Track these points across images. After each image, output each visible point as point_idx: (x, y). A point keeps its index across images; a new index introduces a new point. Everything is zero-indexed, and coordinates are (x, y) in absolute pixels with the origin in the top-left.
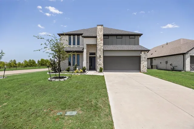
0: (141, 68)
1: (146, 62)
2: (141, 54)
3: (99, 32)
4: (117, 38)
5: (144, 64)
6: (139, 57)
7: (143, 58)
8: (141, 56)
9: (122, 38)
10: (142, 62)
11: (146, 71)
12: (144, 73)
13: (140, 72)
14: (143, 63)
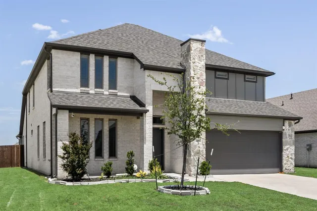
0: (284, 162)
1: (293, 148)
2: (284, 128)
3: (196, 60)
4: (216, 77)
5: (289, 152)
6: (280, 135)
7: (288, 136)
8: (284, 132)
9: (228, 79)
10: (285, 148)
11: (293, 170)
12: (288, 174)
13: (281, 171)
14: (287, 149)
